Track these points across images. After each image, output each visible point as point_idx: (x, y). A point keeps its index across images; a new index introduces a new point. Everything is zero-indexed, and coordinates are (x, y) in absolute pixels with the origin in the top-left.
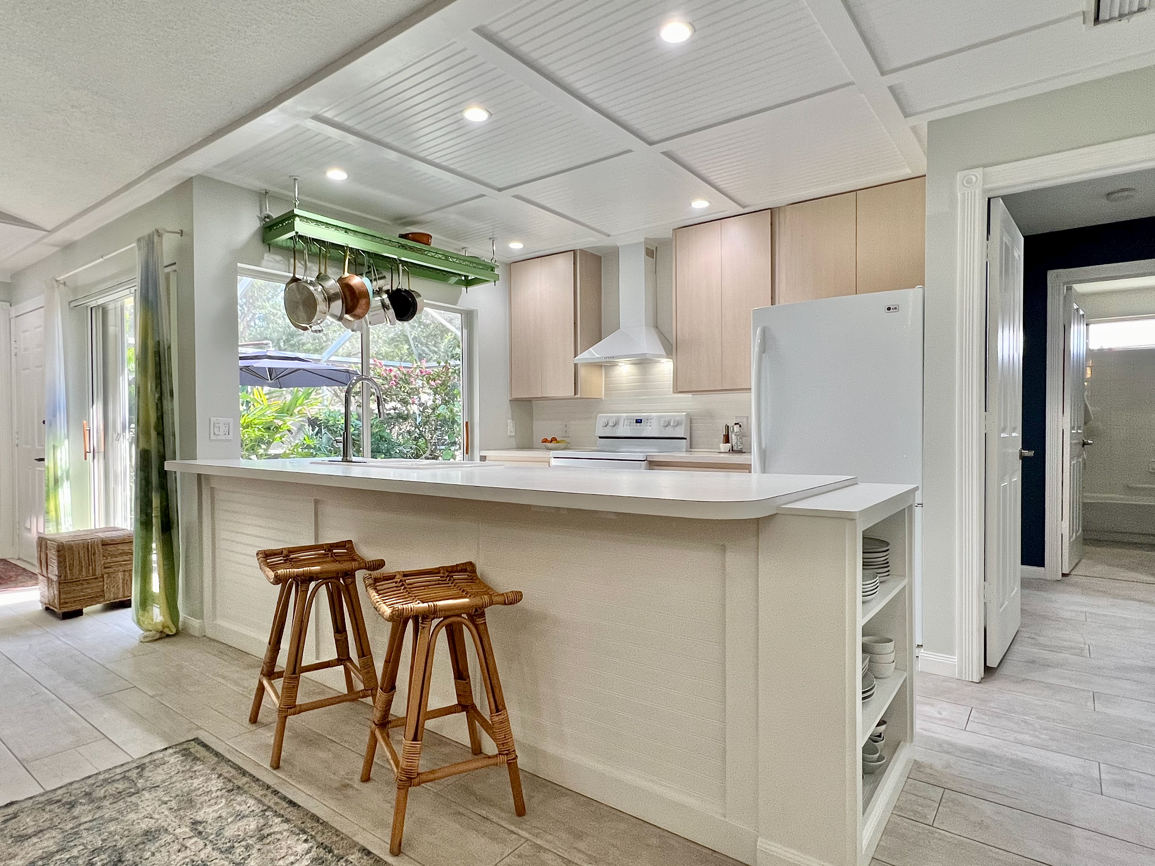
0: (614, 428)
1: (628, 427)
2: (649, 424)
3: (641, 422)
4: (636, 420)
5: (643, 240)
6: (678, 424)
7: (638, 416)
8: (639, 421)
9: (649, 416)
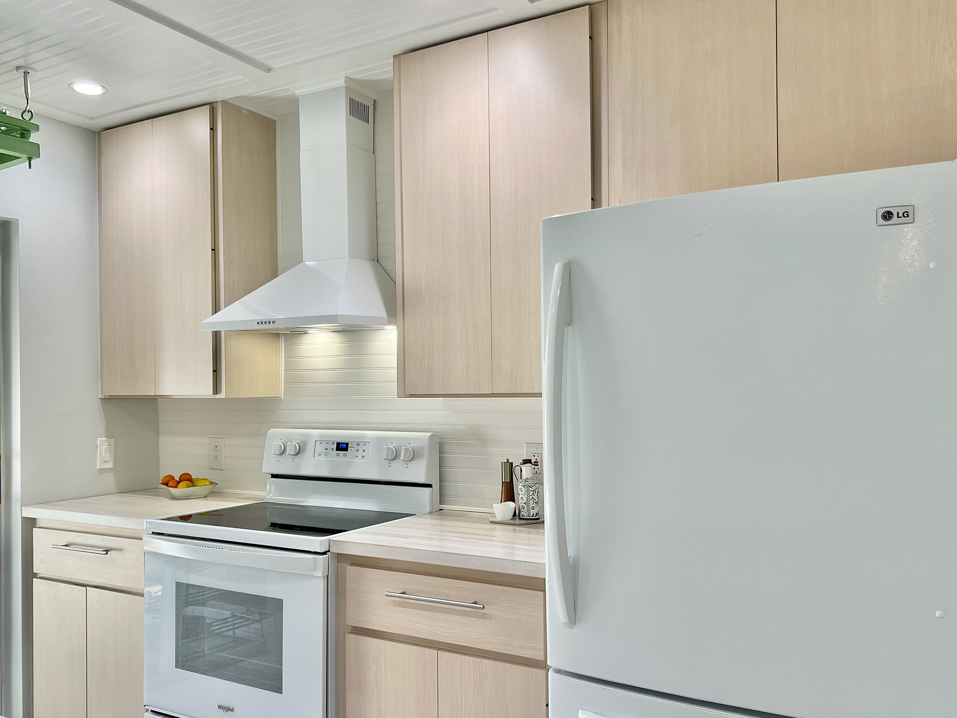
0: (297, 458)
1: (322, 458)
2: (361, 453)
3: (346, 449)
4: (338, 444)
5: (341, 82)
6: (414, 455)
7: (342, 435)
8: (342, 447)
9: (364, 437)
